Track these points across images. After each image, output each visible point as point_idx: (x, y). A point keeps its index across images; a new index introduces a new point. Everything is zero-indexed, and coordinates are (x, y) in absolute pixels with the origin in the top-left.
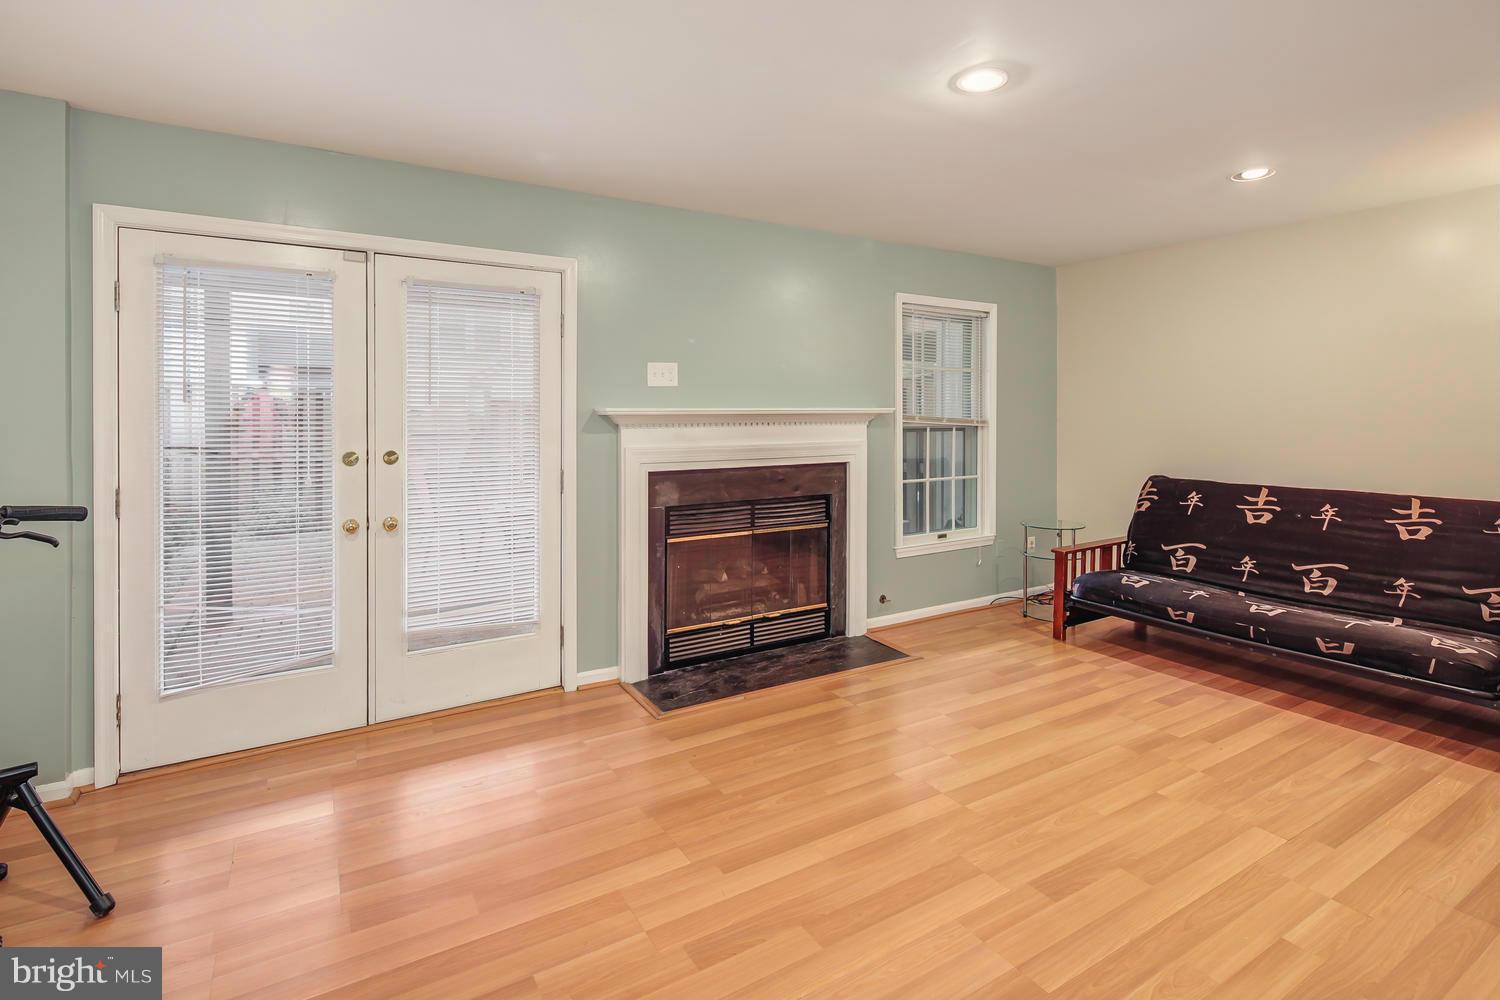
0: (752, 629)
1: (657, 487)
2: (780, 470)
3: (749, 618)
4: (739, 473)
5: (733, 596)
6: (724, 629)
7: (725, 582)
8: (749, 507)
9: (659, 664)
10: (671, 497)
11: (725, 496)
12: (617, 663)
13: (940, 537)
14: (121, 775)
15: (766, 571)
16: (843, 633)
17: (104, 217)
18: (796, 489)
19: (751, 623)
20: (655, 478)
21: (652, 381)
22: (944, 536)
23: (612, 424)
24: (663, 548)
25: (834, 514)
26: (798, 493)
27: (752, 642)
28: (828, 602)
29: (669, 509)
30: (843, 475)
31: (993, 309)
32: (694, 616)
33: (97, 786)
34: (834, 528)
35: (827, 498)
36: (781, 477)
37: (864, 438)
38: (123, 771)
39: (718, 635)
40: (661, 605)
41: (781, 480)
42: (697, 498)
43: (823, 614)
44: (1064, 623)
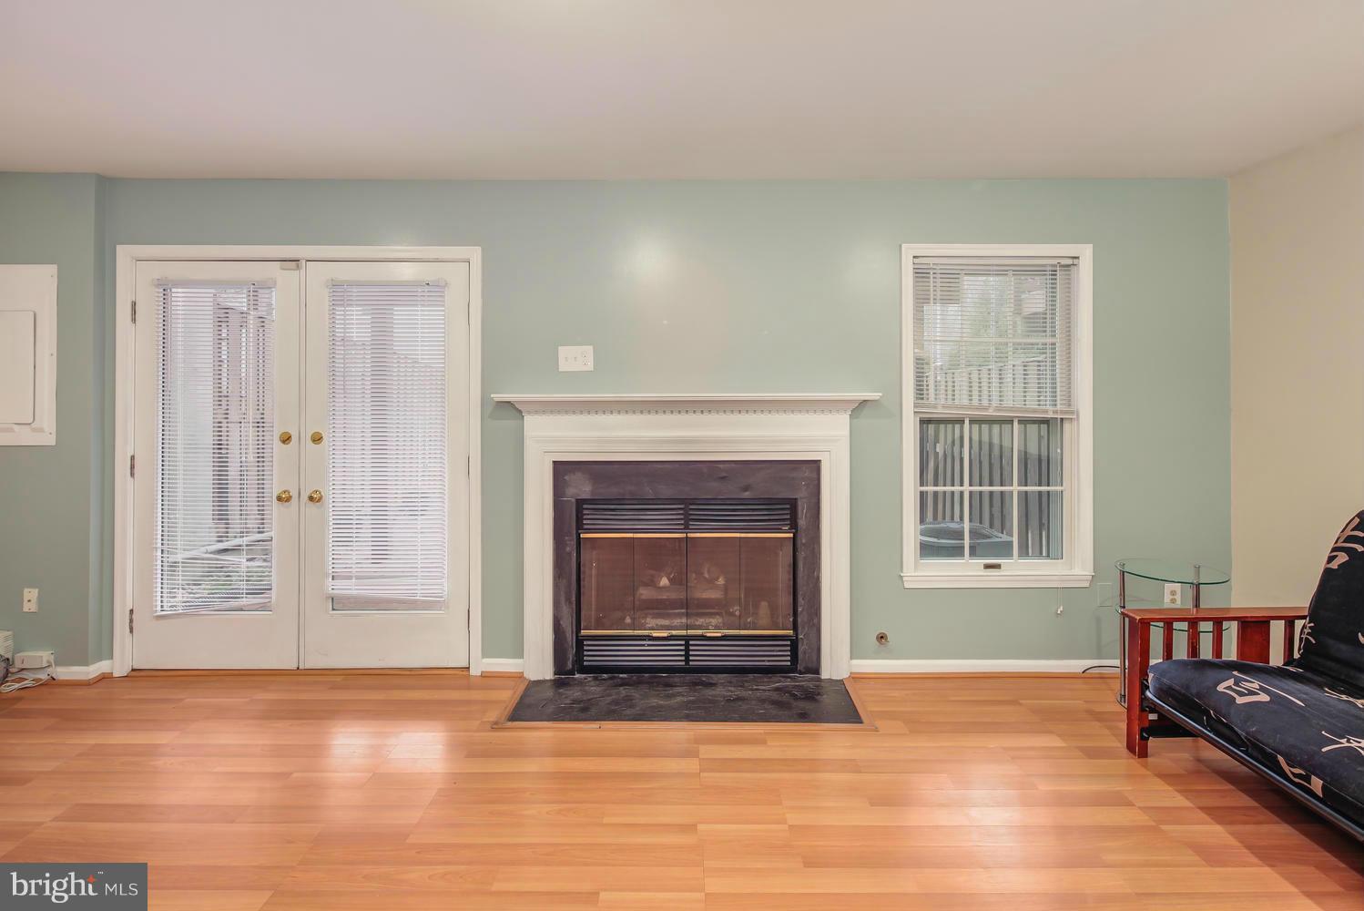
0: (687, 645)
1: (566, 478)
2: (721, 466)
3: (683, 632)
4: (667, 466)
5: (673, 604)
6: (650, 640)
7: (664, 587)
8: (682, 506)
9: (570, 665)
10: (581, 488)
11: (648, 492)
12: (521, 656)
13: (988, 567)
14: (133, 670)
15: (721, 581)
16: (817, 671)
17: (124, 253)
18: (746, 489)
19: (687, 639)
20: (562, 470)
21: (563, 367)
22: (997, 566)
23: (512, 409)
24: (574, 543)
25: (802, 522)
26: (747, 495)
27: (687, 660)
28: (795, 628)
29: (580, 503)
30: (815, 475)
31: (1086, 253)
32: (628, 620)
33: (115, 675)
34: (802, 540)
35: (793, 504)
36: (724, 474)
37: (846, 432)
38: (135, 667)
39: (644, 645)
40: (570, 603)
41: (723, 478)
42: (613, 491)
43: (789, 643)
44: (1142, 730)
